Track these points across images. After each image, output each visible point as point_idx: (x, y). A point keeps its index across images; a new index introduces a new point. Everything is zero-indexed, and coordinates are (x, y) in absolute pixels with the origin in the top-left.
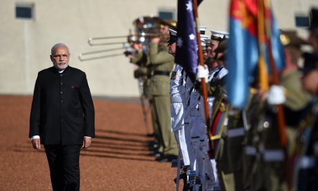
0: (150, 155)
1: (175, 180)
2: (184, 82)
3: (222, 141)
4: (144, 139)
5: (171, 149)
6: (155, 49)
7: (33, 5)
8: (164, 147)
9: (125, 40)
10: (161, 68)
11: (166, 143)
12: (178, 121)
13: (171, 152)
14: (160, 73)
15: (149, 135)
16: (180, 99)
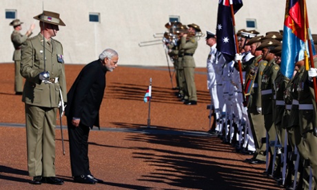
0: (179, 101)
1: (209, 117)
2: (217, 62)
3: (251, 96)
4: (171, 91)
5: (193, 97)
6: (184, 41)
7: (99, 14)
8: (188, 96)
9: (163, 35)
10: (188, 52)
11: (190, 94)
12: (212, 83)
13: (193, 99)
14: (188, 54)
15: (173, 89)
16: (213, 70)
